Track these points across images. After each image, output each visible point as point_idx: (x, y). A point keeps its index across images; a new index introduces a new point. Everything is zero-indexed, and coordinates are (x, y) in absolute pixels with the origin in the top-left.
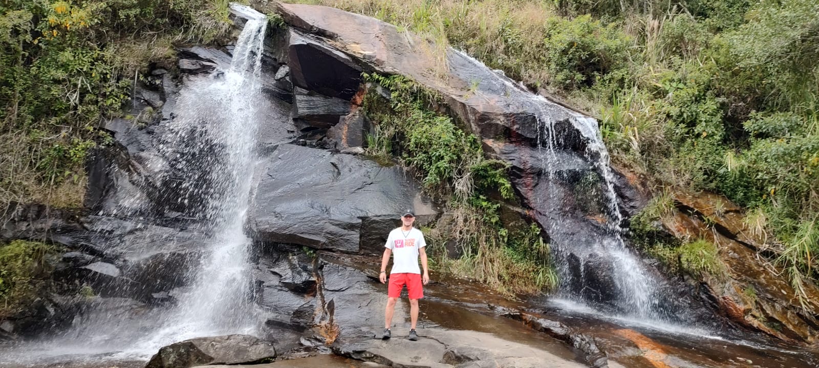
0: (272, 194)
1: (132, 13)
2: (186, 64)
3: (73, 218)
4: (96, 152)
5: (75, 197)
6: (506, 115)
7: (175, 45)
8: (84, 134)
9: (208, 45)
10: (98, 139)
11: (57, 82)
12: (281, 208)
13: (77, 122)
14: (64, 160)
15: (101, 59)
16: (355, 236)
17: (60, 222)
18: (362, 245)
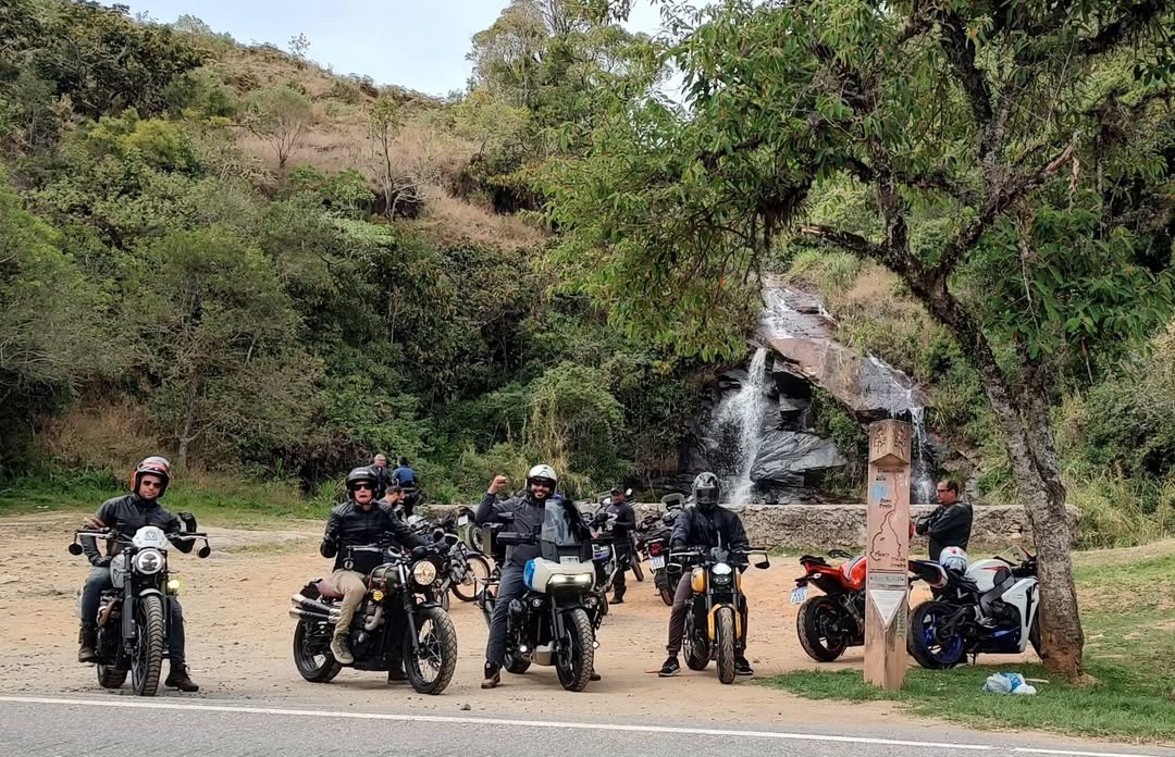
0: (763, 459)
1: (692, 361)
2: (722, 384)
3: (674, 476)
4: (681, 439)
5: (673, 464)
6: (870, 411)
7: (716, 372)
8: (674, 430)
9: (736, 367)
10: (682, 432)
11: (659, 403)
12: (768, 466)
13: (669, 424)
14: (666, 445)
15: (678, 387)
16: (802, 478)
17: (668, 479)
18: (805, 483)
